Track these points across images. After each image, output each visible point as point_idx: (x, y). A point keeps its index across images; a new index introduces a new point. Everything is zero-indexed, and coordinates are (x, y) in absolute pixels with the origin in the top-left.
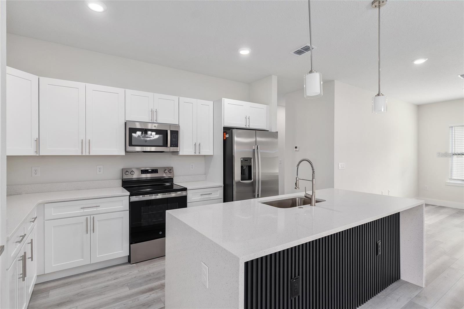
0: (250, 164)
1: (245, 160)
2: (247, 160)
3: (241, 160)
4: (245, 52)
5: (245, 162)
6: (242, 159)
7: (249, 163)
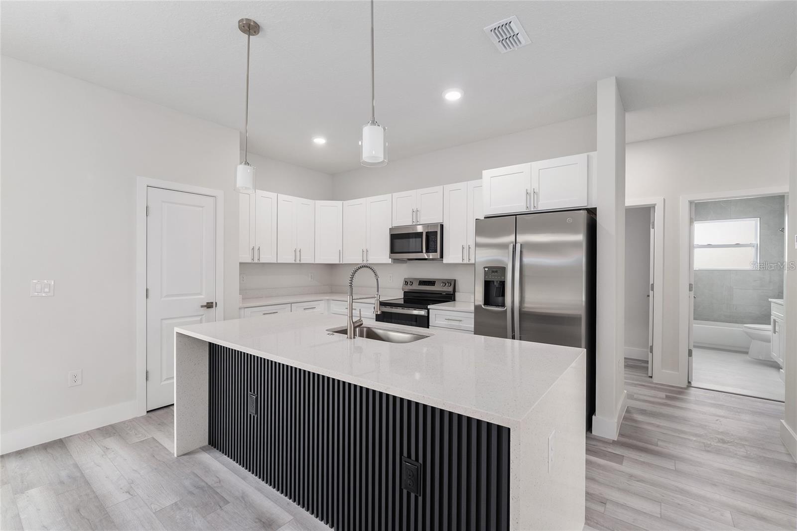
0: (503, 278)
1: (493, 272)
2: (496, 272)
3: (485, 271)
4: (453, 96)
5: (493, 273)
6: (486, 269)
7: (501, 277)
